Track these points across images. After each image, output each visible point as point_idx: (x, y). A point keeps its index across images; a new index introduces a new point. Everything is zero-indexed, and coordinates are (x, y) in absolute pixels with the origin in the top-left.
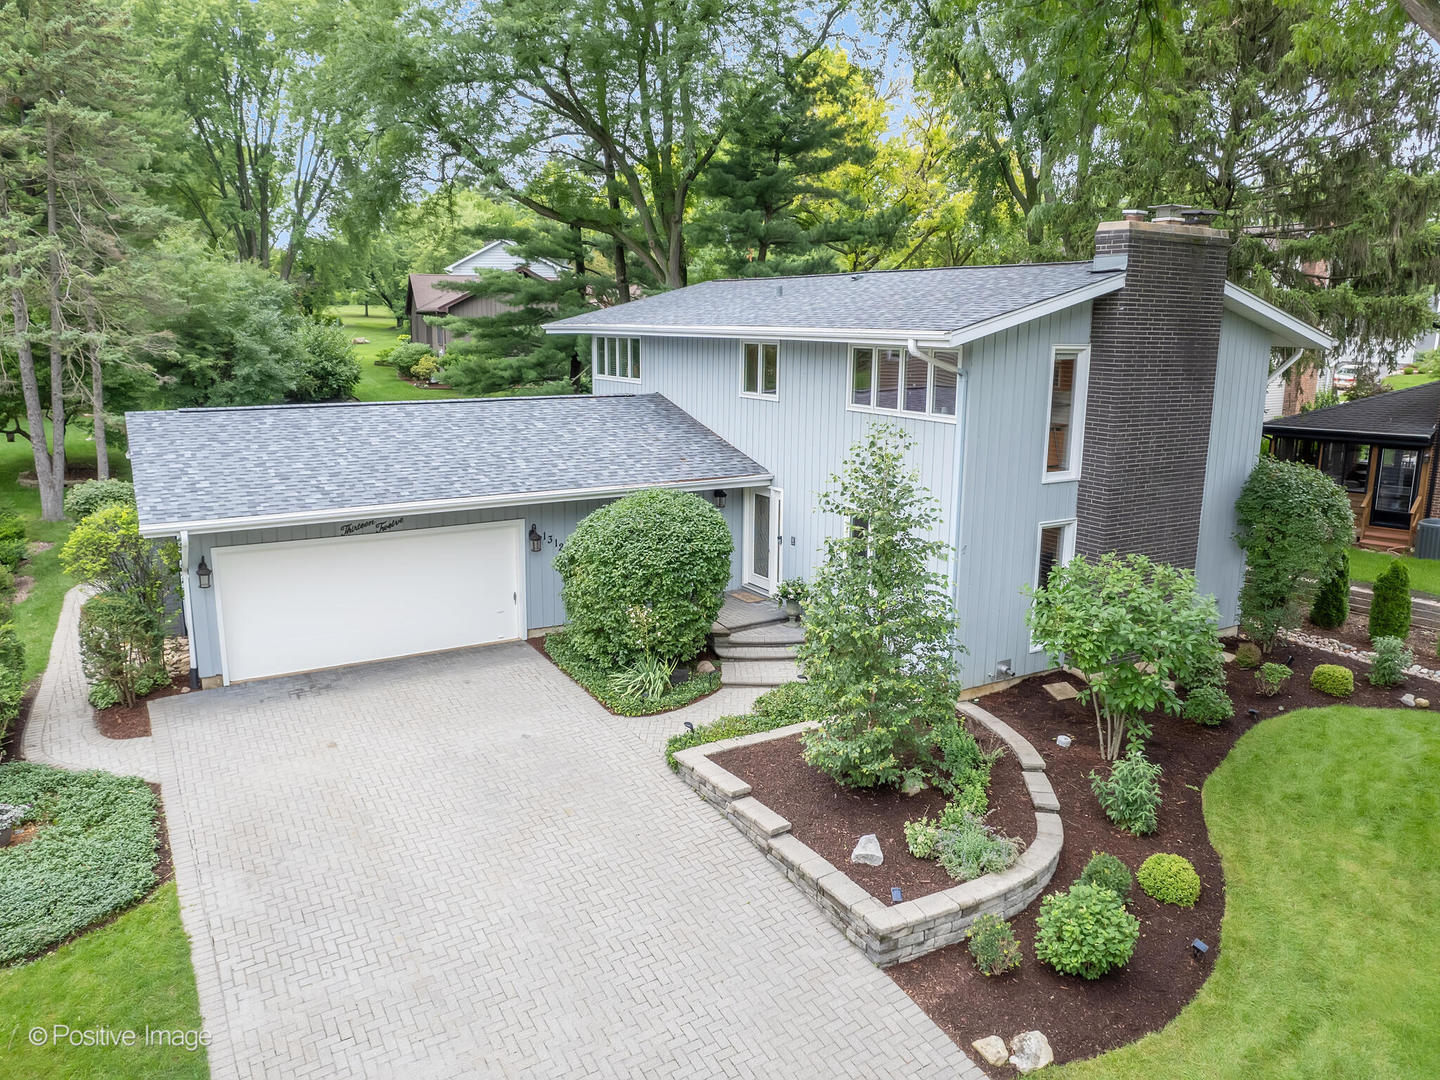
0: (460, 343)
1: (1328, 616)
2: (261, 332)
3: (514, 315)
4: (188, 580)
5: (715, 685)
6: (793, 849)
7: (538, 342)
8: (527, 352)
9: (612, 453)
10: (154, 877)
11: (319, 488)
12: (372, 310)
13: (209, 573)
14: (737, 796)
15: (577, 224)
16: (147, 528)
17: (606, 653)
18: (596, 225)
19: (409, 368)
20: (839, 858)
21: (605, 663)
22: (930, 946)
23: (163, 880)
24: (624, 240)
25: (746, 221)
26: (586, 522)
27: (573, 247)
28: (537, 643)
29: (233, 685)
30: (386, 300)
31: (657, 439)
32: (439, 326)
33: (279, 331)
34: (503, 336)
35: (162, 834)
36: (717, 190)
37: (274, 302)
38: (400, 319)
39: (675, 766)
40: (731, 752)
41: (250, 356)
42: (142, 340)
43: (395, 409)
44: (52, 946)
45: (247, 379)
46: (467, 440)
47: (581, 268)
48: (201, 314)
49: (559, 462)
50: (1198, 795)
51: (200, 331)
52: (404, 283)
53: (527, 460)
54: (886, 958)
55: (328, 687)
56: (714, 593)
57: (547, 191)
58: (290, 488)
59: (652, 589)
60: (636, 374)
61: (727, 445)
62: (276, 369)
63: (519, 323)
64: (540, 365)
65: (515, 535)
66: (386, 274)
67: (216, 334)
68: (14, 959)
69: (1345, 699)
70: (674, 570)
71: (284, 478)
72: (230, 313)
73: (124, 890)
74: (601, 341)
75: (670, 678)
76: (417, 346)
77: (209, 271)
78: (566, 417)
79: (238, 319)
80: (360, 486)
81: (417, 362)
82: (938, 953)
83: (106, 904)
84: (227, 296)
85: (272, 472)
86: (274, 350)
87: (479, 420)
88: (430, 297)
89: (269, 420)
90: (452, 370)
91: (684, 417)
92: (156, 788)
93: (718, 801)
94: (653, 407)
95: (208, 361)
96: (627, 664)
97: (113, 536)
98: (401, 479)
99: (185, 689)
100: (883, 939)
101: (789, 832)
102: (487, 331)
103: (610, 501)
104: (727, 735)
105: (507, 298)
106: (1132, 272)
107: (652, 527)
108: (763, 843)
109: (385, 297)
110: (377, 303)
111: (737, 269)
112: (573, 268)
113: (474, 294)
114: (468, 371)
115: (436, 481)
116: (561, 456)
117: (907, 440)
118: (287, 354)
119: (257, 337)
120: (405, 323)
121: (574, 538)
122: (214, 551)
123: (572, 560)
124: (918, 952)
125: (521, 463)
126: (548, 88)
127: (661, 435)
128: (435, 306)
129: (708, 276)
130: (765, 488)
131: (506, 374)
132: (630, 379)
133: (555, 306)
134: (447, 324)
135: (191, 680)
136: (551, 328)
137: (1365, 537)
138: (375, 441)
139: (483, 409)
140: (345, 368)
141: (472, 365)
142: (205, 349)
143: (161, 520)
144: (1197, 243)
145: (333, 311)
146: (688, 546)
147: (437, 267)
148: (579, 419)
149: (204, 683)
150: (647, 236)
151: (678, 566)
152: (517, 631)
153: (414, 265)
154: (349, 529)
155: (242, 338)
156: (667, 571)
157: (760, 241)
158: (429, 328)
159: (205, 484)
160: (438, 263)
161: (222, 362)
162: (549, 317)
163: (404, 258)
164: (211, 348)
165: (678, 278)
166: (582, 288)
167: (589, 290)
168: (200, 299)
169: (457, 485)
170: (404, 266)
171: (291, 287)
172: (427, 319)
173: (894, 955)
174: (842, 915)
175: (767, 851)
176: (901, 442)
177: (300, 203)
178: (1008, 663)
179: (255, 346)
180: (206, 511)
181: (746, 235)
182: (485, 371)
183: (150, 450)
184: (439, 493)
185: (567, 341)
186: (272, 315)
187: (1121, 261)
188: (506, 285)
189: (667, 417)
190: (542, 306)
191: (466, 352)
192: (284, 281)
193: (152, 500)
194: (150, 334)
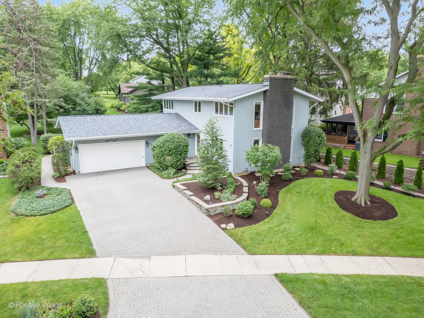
0: (133, 101)
1: (327, 162)
2: (83, 99)
3: (146, 94)
4: (73, 151)
5: (185, 174)
6: (194, 198)
7: (152, 101)
8: (149, 103)
9: (165, 125)
10: (71, 203)
11: (101, 132)
12: (109, 93)
13: (78, 149)
14: (184, 190)
15: (162, 71)
16: (66, 139)
17: (162, 167)
18: (166, 72)
19: (119, 108)
20: (202, 199)
21: (161, 169)
22: (216, 212)
23: (73, 203)
24: (173, 76)
25: (201, 72)
26: (158, 139)
27: (161, 77)
28: (148, 167)
29: (82, 174)
30: (113, 90)
31: (175, 122)
32: (127, 97)
33: (87, 99)
34: (144, 100)
35: (72, 196)
36: (194, 64)
37: (85, 91)
38: (117, 95)
39: (174, 186)
40: (185, 183)
41: (80, 105)
42: (56, 101)
43: (116, 116)
44: (55, 212)
45: (79, 110)
46: (132, 123)
47: (163, 82)
48: (68, 94)
49: (153, 127)
50: (279, 192)
51: (68, 99)
52: (118, 85)
53: (145, 127)
54: (208, 214)
55: (103, 174)
56: (185, 154)
57: (154, 63)
58: (95, 132)
59: (171, 153)
60: (172, 109)
61: (191, 124)
62: (86, 108)
63: (148, 96)
64: (153, 107)
65: (143, 143)
66: (113, 83)
67: (71, 99)
68: (49, 213)
69: (321, 176)
70: (176, 149)
71: (93, 130)
72: (75, 94)
73: (67, 204)
74: (165, 101)
75: (175, 172)
76: (121, 102)
77: (70, 84)
78: (155, 118)
79: (77, 96)
80: (109, 132)
81: (121, 107)
82: (218, 214)
83: (64, 206)
84: (74, 90)
85: (91, 129)
86: (86, 103)
87: (135, 118)
88: (125, 90)
89: (89, 118)
90: (130, 108)
91: (182, 118)
92: (69, 190)
93: (181, 191)
94: (175, 116)
95: (70, 106)
96: (166, 169)
97: (58, 141)
98: (118, 130)
99: (72, 174)
100: (207, 210)
101: (193, 195)
102: (139, 98)
103: (163, 135)
104: (184, 181)
105: (144, 90)
106: (270, 85)
107: (171, 140)
108: (188, 198)
109: (112, 89)
110: (110, 90)
111: (200, 83)
112: (161, 82)
113: (136, 89)
114: (134, 108)
115: (126, 131)
116: (153, 126)
117: (217, 120)
118: (89, 105)
119: (82, 100)
120: (118, 96)
121: (155, 143)
122: (79, 145)
123: (154, 147)
124: (214, 213)
125: (144, 128)
126: (153, 39)
127: (176, 122)
128: (126, 92)
129: (194, 85)
130: (199, 133)
131: (144, 109)
132: (171, 110)
133: (157, 92)
134: (129, 97)
135: (74, 173)
136: (153, 98)
137: (346, 146)
138: (112, 123)
139: (136, 116)
140: (103, 108)
141: (135, 107)
142: (68, 103)
143: (69, 138)
144: (286, 79)
145: (99, 93)
146: (178, 144)
147: (127, 81)
148: (158, 118)
149: (76, 173)
150: (179, 74)
151: (176, 148)
152: (144, 165)
153: (121, 80)
154: (107, 141)
155: (78, 100)
156: (174, 149)
157: (205, 76)
158: (125, 98)
159: (76, 131)
160: (127, 80)
161: (73, 106)
162: (155, 95)
163: (118, 78)
164: (70, 103)
165: (186, 85)
166: (164, 87)
167: (165, 88)
168: (67, 91)
169: (130, 132)
170: (118, 80)
171: (89, 87)
172: (124, 95)
173: (209, 213)
174: (200, 207)
175: (189, 199)
176: (216, 120)
177: (91, 64)
178: (247, 169)
179: (81, 102)
180: (78, 136)
181: (202, 74)
182: (139, 109)
183: (64, 124)
184: (126, 133)
185: (160, 101)
186: (85, 94)
187: (268, 83)
188: (144, 87)
189: (179, 118)
190: (153, 92)
191: (134, 104)
192: (88, 86)
193: (66, 134)
194: (57, 100)
